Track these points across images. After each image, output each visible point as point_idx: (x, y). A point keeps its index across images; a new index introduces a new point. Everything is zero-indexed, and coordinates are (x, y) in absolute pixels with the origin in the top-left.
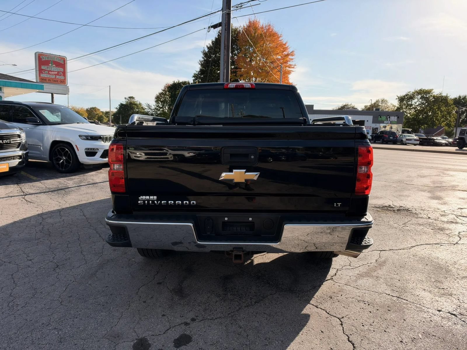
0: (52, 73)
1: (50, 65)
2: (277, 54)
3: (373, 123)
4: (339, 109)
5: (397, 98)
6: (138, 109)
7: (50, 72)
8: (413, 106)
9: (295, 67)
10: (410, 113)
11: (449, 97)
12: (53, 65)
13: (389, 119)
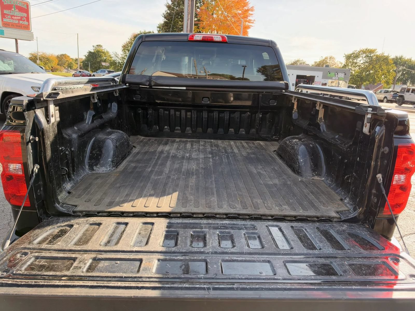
0: (16, 18)
1: (13, 9)
2: (238, 9)
3: (322, 79)
4: (292, 64)
5: (345, 56)
6: (106, 57)
7: (13, 17)
8: (358, 64)
9: (254, 23)
10: (354, 71)
11: (390, 57)
12: (16, 9)
13: (337, 75)
